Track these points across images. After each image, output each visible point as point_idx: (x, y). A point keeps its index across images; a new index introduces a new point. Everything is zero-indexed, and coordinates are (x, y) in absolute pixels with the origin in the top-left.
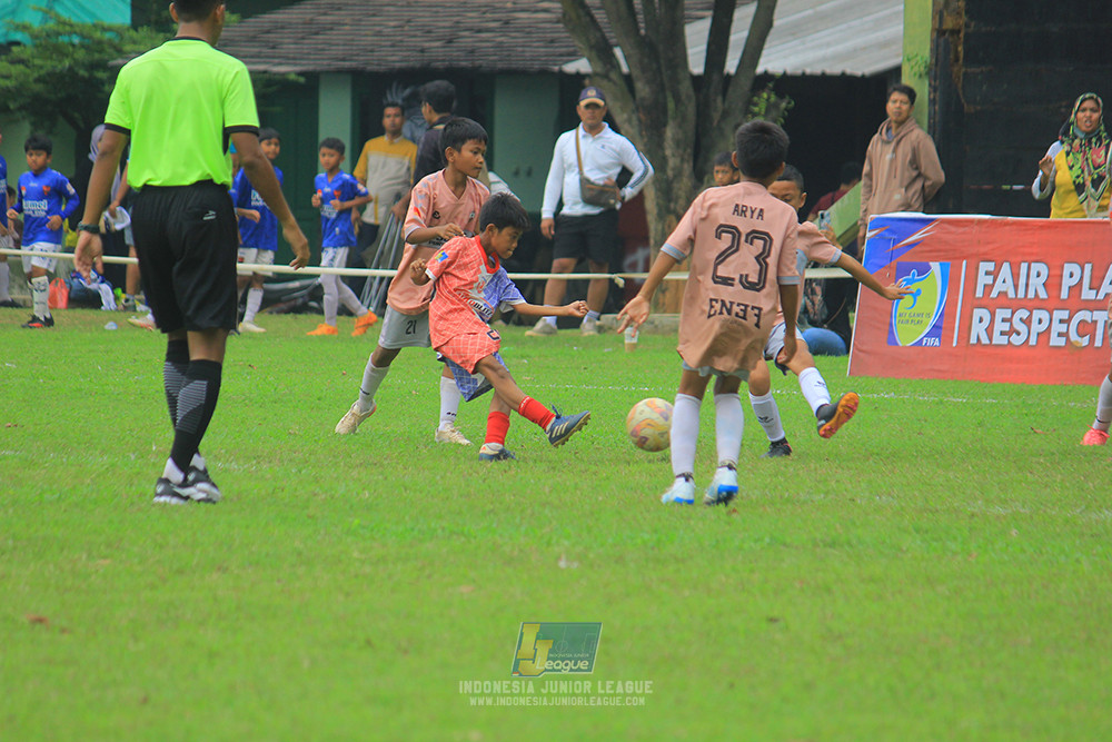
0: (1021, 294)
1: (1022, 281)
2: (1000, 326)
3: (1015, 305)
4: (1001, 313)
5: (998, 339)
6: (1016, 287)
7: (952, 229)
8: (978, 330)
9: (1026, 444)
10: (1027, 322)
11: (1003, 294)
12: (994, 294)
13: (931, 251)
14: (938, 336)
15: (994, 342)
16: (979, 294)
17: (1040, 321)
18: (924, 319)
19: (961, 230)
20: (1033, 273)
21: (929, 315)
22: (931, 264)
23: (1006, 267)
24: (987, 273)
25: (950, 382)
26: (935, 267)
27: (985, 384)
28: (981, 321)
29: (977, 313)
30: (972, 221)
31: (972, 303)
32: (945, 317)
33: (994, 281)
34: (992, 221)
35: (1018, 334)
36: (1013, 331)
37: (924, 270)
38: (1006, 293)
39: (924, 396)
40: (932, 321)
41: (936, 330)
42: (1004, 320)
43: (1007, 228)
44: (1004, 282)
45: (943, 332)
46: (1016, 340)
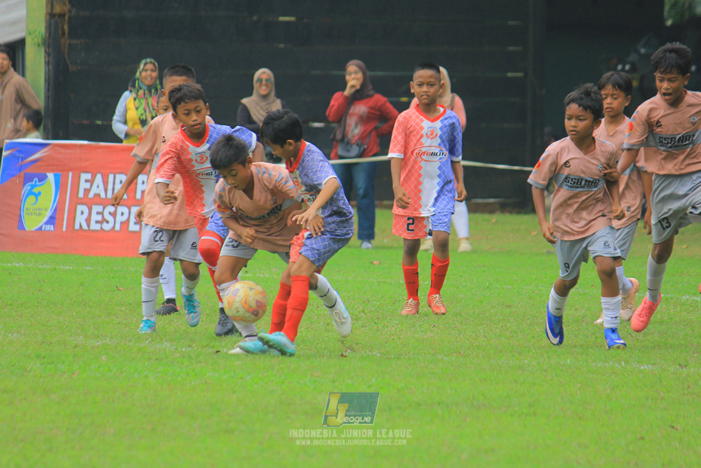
0: (110, 195)
1: (110, 186)
2: (95, 217)
3: (104, 203)
4: (96, 209)
5: (94, 226)
6: (106, 190)
7: (62, 150)
8: (80, 220)
9: (112, 298)
10: (114, 215)
11: (97, 195)
12: (91, 195)
13: (47, 166)
14: (54, 224)
15: (91, 228)
16: (81, 194)
17: (122, 214)
18: (43, 212)
19: (68, 151)
20: (117, 181)
21: (46, 210)
22: (48, 174)
23: (99, 178)
24: (86, 181)
25: (61, 255)
26: (51, 176)
27: (85, 257)
28: (82, 213)
29: (80, 208)
30: (75, 146)
31: (76, 201)
32: (57, 211)
33: (91, 186)
34: (89, 146)
35: (107, 222)
36: (104, 221)
37: (43, 178)
38: (99, 195)
39: (43, 265)
40: (49, 213)
41: (52, 220)
42: (98, 213)
43: (100, 150)
44: (98, 187)
45: (56, 221)
46: (106, 227)
